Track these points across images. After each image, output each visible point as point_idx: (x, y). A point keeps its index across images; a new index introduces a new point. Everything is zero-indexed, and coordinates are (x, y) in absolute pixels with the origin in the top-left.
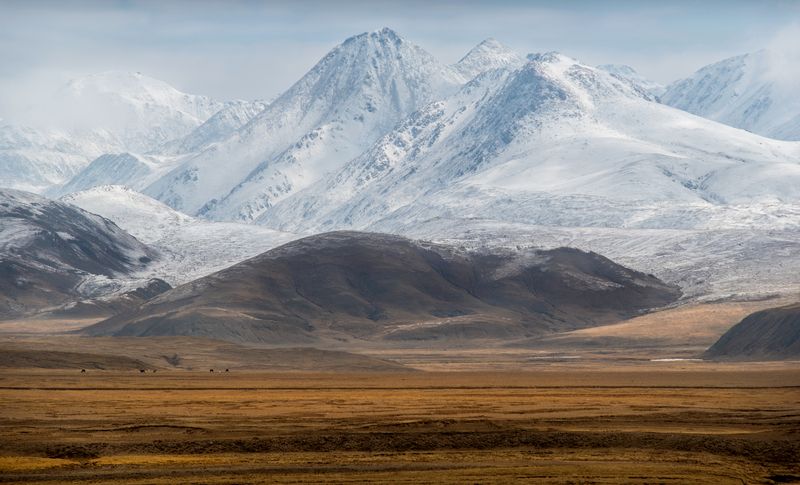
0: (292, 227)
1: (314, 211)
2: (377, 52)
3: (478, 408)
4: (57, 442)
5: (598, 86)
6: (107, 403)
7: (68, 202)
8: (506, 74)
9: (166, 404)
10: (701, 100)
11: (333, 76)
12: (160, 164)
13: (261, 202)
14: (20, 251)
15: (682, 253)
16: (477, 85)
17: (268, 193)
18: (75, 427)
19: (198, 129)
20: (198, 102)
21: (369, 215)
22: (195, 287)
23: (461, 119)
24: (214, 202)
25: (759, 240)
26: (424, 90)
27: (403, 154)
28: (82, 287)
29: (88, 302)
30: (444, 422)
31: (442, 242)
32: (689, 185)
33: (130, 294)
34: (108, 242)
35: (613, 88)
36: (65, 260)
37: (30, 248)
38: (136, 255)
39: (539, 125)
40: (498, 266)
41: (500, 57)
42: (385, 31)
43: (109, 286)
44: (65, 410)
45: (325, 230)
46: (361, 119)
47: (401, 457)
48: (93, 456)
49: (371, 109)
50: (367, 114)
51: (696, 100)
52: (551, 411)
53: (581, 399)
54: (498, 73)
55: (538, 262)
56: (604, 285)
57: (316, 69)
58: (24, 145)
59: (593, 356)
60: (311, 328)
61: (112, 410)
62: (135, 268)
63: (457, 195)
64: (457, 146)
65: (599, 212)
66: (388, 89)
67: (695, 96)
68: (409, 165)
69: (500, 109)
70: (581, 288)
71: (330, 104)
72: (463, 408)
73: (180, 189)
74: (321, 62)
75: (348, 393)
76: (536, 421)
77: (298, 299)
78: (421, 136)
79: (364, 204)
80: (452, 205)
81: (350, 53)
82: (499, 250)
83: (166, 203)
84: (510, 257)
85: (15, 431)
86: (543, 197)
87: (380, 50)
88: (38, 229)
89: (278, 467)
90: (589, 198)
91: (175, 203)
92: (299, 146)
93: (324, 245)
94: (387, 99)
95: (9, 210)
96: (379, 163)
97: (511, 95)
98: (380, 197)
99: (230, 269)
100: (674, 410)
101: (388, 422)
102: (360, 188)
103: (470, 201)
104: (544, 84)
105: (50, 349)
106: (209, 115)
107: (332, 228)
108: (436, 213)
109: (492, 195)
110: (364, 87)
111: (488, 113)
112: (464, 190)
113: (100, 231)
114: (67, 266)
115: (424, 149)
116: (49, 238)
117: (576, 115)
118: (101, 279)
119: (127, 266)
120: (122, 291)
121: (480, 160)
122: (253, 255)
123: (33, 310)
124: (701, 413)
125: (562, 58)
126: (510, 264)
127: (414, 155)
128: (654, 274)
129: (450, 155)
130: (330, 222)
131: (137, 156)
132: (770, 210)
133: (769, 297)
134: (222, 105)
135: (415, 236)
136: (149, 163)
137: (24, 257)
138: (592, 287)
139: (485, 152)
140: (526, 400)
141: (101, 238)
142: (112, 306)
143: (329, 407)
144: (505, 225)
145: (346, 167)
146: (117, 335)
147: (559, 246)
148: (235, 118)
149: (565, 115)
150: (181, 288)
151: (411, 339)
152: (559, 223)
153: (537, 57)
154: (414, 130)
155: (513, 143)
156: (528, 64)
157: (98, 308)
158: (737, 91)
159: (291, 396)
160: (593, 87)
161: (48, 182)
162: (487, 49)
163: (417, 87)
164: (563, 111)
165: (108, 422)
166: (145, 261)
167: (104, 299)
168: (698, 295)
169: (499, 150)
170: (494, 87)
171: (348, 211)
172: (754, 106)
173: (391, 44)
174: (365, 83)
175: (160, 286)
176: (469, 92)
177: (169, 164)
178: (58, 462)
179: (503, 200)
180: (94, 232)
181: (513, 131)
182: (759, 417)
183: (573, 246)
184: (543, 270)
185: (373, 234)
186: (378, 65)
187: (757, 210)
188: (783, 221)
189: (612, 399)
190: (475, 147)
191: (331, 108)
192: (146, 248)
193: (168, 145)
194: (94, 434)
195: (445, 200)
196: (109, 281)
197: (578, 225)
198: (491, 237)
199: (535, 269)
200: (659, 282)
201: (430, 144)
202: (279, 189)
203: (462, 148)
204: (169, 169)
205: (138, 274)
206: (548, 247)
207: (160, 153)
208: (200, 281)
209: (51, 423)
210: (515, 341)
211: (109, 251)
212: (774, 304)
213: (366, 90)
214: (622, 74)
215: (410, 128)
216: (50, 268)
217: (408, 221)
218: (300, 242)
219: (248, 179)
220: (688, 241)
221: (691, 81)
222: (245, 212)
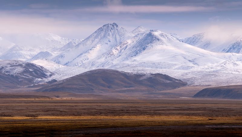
0: (88, 68)
1: (94, 64)
2: (111, 28)
3: (135, 107)
4: (28, 114)
5: (168, 38)
6: (40, 106)
7: (32, 62)
8: (144, 34)
9: (55, 106)
10: (193, 42)
11: (100, 33)
12: (55, 54)
13: (81, 62)
14: (20, 74)
15: (187, 75)
16: (137, 36)
17: (83, 60)
18: (32, 111)
19: (65, 46)
20: (65, 39)
21: (108, 65)
22: (63, 81)
23: (132, 44)
24: (69, 62)
25: (207, 73)
26: (123, 37)
27: (117, 52)
28: (35, 81)
29: (37, 84)
30: (127, 110)
31: (127, 72)
32: (190, 61)
33: (47, 82)
34: (42, 71)
35: (171, 39)
36: (30, 75)
37: (22, 73)
38: (48, 74)
39: (152, 46)
40: (141, 77)
41: (143, 30)
42: (114, 23)
43: (41, 81)
44: (30, 107)
45: (97, 68)
46: (107, 44)
47: (115, 117)
48: (37, 116)
49: (109, 41)
50: (109, 43)
51: (192, 42)
52: (155, 108)
53: (162, 106)
54: (142, 34)
55: (151, 76)
56: (168, 82)
57: (96, 32)
58: (21, 50)
59: (165, 96)
60: (93, 90)
61: (42, 107)
62: (48, 77)
63: (131, 61)
64: (131, 50)
65: (167, 66)
66: (114, 37)
67: (192, 41)
68: (119, 54)
69: (142, 42)
70: (162, 82)
71: (99, 40)
72: (131, 107)
73: (60, 59)
74: (97, 30)
75: (102, 104)
76: (150, 110)
77: (90, 83)
78: (122, 48)
79: (107, 63)
80: (130, 63)
81: (105, 28)
82: (141, 73)
83: (56, 62)
84: (144, 75)
85: (18, 112)
86: (153, 62)
87: (112, 28)
88: (24, 69)
89: (83, 119)
90: (165, 63)
91: (59, 63)
92: (91, 50)
93: (97, 72)
94: (114, 39)
95: (17, 65)
96: (111, 54)
97: (145, 39)
98: (111, 61)
99: (73, 77)
100: (186, 108)
101: (112, 110)
102: (106, 59)
103: (134, 63)
104: (154, 37)
105: (27, 95)
106: (68, 42)
107: (99, 68)
108: (126, 65)
109: (140, 61)
110: (108, 36)
111: (139, 43)
112: (133, 60)
113: (39, 69)
114: (31, 77)
115: (123, 51)
116: (27, 71)
117: (162, 44)
118: (40, 79)
119: (46, 76)
120: (45, 82)
121: (137, 54)
122: (78, 74)
123: (23, 86)
124: (192, 108)
125: (159, 31)
126: (144, 77)
127: (120, 52)
128: (181, 80)
129: (130, 52)
130: (98, 67)
131: (49, 52)
132: (209, 67)
133: (208, 86)
134: (71, 40)
135: (120, 70)
136: (52, 54)
137: (21, 75)
138: (165, 82)
139: (139, 52)
140: (148, 105)
141: (40, 70)
142: (42, 85)
143: (97, 107)
144: (143, 68)
145: (103, 54)
146: (43, 91)
147: (157, 73)
148: (75, 43)
149: (159, 44)
150: (60, 81)
151: (118, 92)
152: (157, 68)
153: (152, 31)
154: (120, 46)
155: (146, 50)
156: (150, 32)
157: (39, 86)
158: (202, 40)
159: (87, 104)
160: (166, 38)
161: (27, 58)
162: (140, 29)
163: (121, 36)
164: (158, 43)
165: (40, 110)
166: (51, 75)
167: (40, 84)
168: (191, 84)
169: (142, 52)
170: (141, 37)
171: (103, 64)
172: (206, 44)
173: (115, 26)
174: (108, 35)
175: (55, 81)
176: (135, 38)
177: (57, 54)
178: (28, 118)
179: (143, 63)
180: (38, 69)
181: (146, 47)
182: (206, 109)
183: (160, 73)
184: (153, 78)
185: (109, 69)
186: (112, 31)
187: (206, 67)
188: (212, 70)
189: (170, 106)
190: (136, 51)
191: (99, 41)
192: (51, 73)
193: (57, 49)
194: (37, 112)
195: (128, 62)
196: (42, 80)
197: (162, 68)
198: (139, 70)
199: (150, 78)
200: (182, 81)
201: (125, 50)
202: (85, 59)
203: (133, 51)
204: (57, 55)
205: (49, 78)
206: (154, 73)
207: (55, 51)
208: (65, 80)
209: (27, 110)
210: (145, 93)
211: (42, 73)
212: (210, 87)
213: (109, 37)
214: (174, 36)
215: (119, 46)
216: (27, 77)
217: (118, 67)
218: (91, 71)
219: (78, 57)
220: (189, 73)
221: (191, 38)
222: (77, 64)
